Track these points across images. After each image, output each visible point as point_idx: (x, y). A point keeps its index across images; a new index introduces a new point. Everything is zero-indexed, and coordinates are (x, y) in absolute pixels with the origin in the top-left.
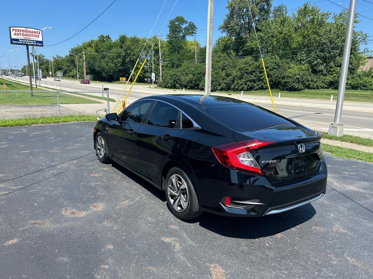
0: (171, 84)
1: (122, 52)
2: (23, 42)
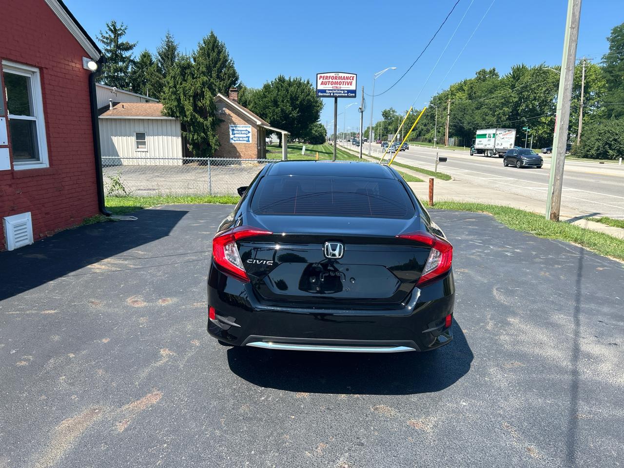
0: (598, 149)
1: (513, 95)
2: (331, 93)
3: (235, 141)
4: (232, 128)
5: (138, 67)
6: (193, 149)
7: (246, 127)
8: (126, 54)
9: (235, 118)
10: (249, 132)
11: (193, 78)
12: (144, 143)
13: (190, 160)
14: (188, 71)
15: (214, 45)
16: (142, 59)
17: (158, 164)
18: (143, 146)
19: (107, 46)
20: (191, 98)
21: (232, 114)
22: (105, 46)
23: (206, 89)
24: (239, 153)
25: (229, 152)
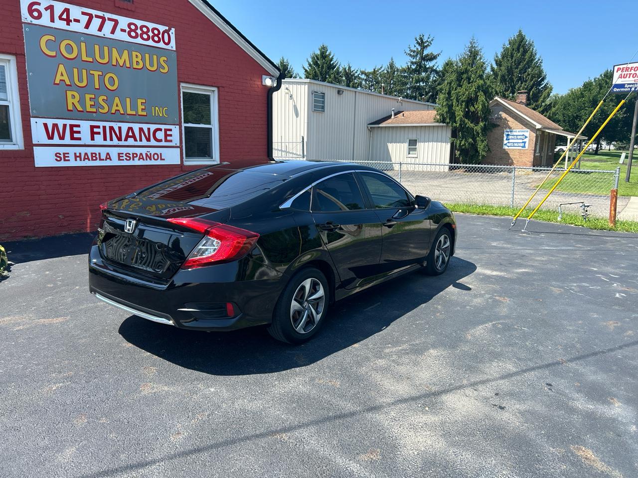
2: (631, 88)
3: (508, 147)
4: (507, 133)
5: (439, 76)
6: (460, 155)
7: (523, 131)
8: (429, 64)
9: (511, 122)
10: (526, 137)
11: (469, 83)
12: (415, 149)
13: (457, 167)
14: (465, 76)
15: (519, 45)
16: (445, 68)
17: (425, 170)
18: (414, 152)
19: (413, 59)
20: (464, 104)
21: (509, 118)
22: (412, 59)
23: (481, 94)
24: (512, 160)
25: (501, 159)
